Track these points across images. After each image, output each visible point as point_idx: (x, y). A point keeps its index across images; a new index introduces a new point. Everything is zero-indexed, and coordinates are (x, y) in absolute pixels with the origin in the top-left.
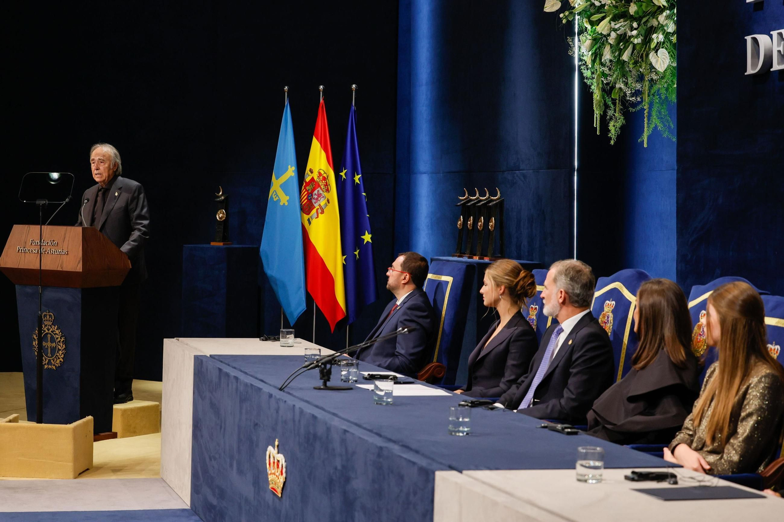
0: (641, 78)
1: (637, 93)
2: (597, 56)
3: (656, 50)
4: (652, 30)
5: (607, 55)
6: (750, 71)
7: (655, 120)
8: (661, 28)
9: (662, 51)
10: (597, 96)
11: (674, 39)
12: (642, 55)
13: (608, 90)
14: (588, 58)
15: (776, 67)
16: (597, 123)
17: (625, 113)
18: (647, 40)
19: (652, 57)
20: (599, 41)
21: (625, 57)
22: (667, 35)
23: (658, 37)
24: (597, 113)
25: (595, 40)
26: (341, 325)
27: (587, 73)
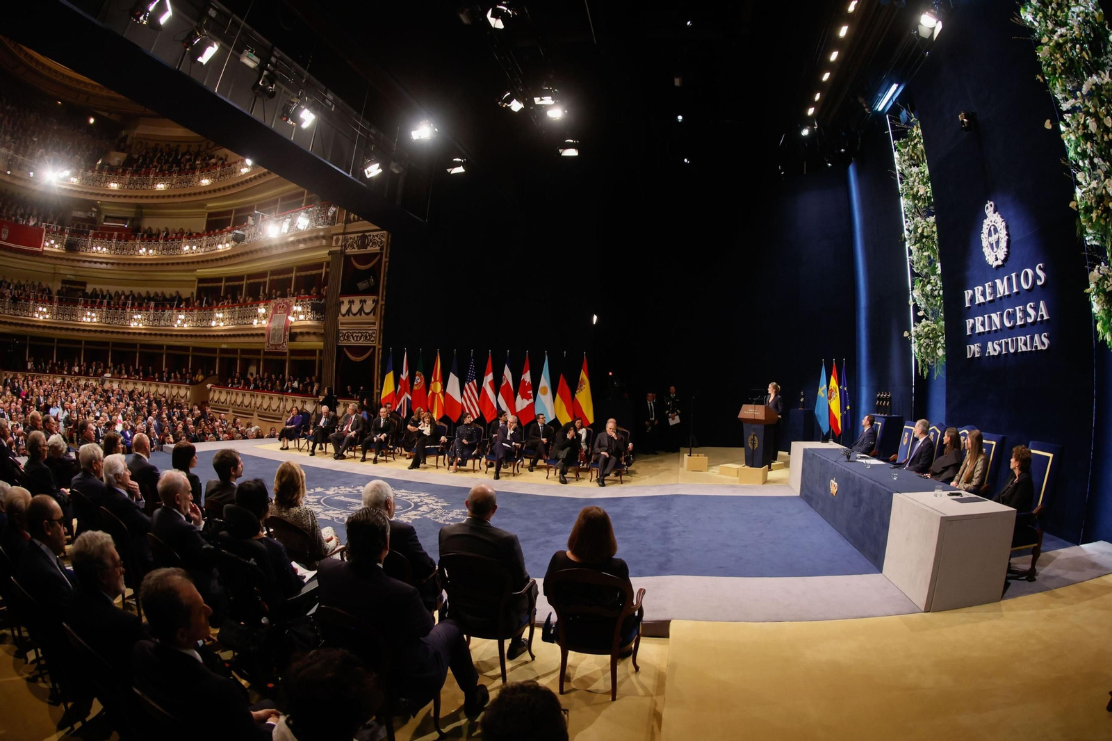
0: (933, 357)
1: (932, 362)
2: (920, 350)
3: (938, 349)
4: (937, 343)
5: (923, 350)
6: (968, 357)
7: (938, 371)
8: (939, 342)
9: (941, 349)
10: (920, 363)
11: (944, 346)
12: (934, 350)
13: (923, 361)
14: (917, 351)
15: (976, 356)
16: (920, 372)
17: (928, 368)
18: (935, 346)
19: (937, 351)
20: (920, 346)
21: (929, 351)
22: (942, 344)
23: (939, 345)
24: (920, 369)
25: (919, 345)
26: (840, 435)
27: (917, 356)
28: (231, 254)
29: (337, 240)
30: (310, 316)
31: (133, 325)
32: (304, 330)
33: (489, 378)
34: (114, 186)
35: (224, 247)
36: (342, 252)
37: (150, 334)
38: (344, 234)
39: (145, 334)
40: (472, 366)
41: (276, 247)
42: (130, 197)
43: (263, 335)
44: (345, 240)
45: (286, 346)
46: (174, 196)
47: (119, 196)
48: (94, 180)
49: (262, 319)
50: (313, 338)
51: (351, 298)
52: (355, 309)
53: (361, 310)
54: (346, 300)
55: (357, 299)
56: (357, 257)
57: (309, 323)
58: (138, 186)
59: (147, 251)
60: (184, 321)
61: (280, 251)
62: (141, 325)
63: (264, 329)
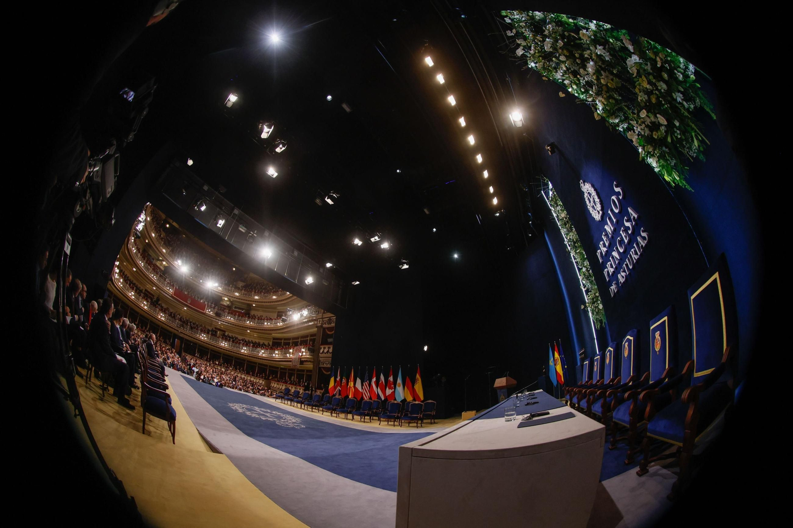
28: (282, 327)
29: (320, 321)
30: (308, 354)
31: (243, 351)
32: (305, 359)
33: (374, 379)
34: (237, 294)
35: (280, 324)
36: (321, 326)
37: (250, 356)
38: (322, 318)
39: (248, 356)
40: (367, 374)
41: (298, 325)
42: (244, 300)
43: (291, 361)
44: (323, 321)
45: (299, 366)
46: (262, 302)
47: (239, 299)
48: (229, 290)
49: (291, 354)
50: (309, 363)
51: (324, 346)
52: (326, 351)
53: (328, 351)
54: (322, 347)
55: (327, 347)
56: (327, 328)
57: (308, 356)
58: (247, 296)
59: (250, 322)
60: (264, 353)
61: (300, 327)
62: (246, 352)
63: (291, 358)
